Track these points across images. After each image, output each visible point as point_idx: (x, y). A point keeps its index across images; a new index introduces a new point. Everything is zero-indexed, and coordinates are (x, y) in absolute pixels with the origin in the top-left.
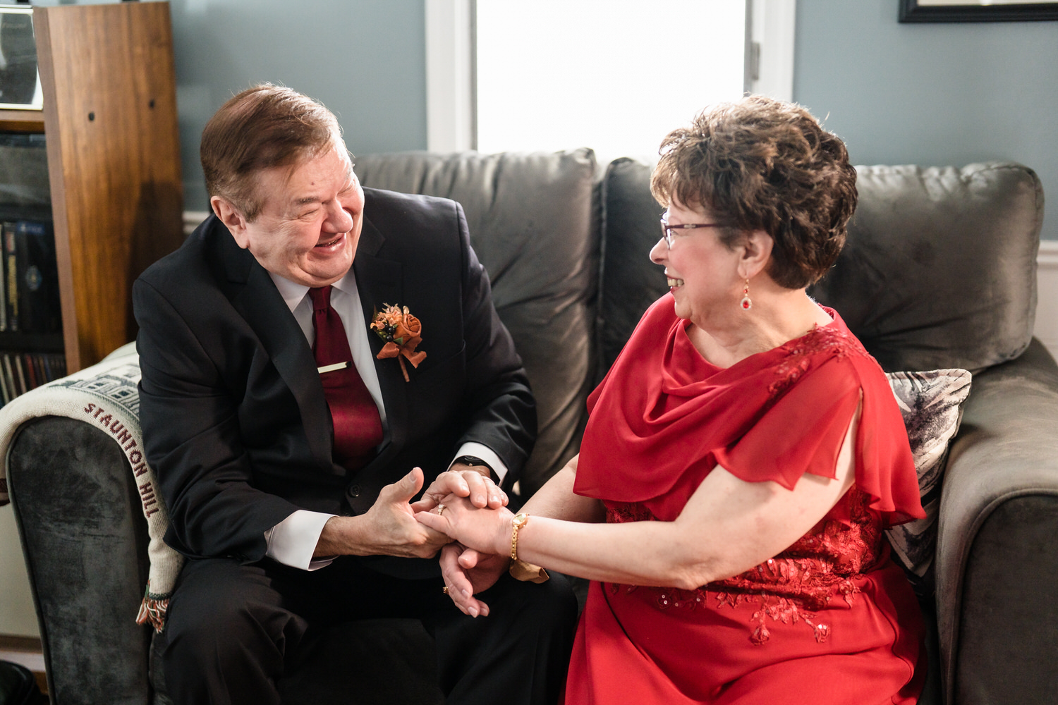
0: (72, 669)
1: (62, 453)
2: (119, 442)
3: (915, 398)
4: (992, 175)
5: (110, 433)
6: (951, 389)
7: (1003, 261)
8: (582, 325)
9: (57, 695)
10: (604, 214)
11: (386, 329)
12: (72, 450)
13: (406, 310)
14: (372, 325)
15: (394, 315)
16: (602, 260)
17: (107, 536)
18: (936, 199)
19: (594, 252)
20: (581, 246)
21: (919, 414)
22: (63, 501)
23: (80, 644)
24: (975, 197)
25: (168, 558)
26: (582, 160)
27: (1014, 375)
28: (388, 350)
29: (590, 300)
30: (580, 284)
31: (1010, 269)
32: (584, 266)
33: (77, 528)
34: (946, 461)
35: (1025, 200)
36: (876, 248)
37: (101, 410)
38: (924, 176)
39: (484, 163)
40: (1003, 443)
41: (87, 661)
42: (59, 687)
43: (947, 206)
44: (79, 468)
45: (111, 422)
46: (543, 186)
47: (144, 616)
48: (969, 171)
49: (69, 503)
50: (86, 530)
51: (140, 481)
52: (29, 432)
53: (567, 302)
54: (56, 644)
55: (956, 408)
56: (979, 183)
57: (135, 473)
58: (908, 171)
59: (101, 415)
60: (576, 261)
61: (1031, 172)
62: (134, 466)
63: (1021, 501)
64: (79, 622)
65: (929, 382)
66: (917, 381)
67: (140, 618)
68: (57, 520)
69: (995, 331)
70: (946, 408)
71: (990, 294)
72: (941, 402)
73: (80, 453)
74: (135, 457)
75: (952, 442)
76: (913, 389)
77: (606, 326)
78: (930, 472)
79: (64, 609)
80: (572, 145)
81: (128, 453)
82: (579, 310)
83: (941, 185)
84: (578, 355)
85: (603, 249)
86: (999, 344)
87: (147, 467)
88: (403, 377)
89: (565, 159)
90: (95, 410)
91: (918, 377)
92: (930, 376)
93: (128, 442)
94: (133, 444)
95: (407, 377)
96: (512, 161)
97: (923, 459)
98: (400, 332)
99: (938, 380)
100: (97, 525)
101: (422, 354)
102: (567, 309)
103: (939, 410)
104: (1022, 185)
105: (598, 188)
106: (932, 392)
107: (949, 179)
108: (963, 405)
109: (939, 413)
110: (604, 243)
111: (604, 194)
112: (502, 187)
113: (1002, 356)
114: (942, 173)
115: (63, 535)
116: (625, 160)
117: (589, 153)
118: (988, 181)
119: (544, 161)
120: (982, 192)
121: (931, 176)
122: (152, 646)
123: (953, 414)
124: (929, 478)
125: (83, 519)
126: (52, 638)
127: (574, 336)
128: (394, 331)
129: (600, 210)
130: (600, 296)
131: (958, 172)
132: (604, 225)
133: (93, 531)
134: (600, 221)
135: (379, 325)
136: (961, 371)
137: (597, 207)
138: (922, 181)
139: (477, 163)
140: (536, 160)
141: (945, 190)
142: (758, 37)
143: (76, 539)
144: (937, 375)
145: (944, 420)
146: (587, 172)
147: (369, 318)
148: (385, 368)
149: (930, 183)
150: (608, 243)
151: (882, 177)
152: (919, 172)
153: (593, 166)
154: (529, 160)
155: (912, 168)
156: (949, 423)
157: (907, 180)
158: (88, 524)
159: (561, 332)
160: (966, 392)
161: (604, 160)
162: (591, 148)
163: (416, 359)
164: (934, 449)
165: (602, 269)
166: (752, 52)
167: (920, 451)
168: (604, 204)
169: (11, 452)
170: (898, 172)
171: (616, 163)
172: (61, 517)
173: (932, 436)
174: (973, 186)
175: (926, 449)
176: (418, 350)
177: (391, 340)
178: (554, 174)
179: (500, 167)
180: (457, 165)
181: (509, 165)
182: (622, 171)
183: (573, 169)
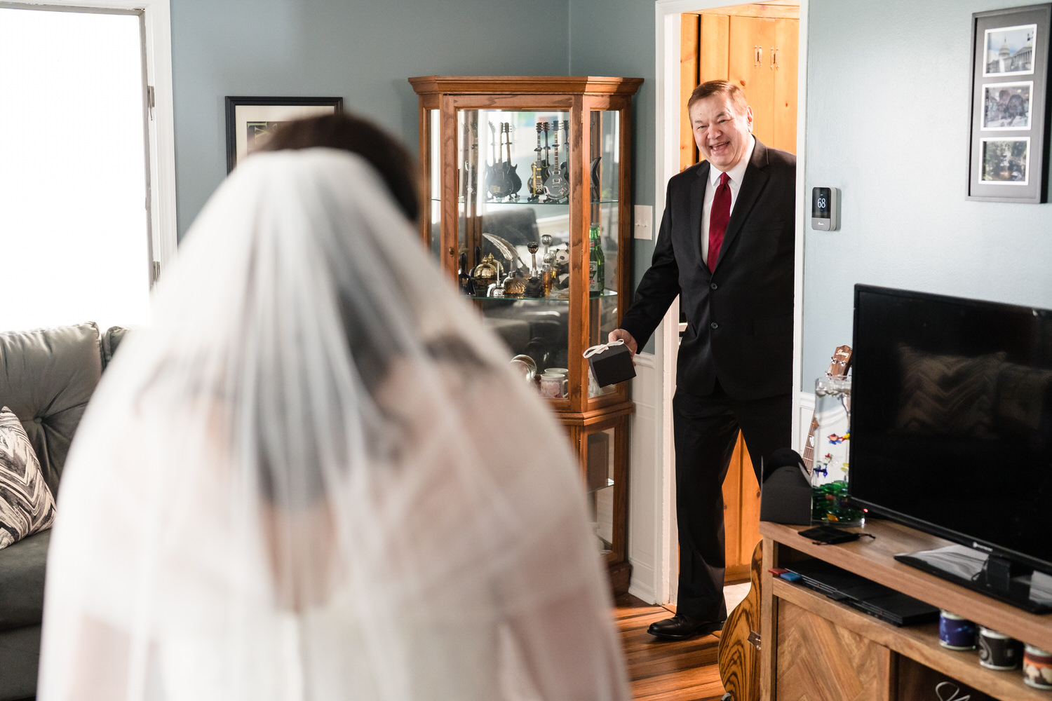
26: (92, 329)
89: (81, 329)
116: (116, 328)
137: (103, 354)
142: (157, 259)
153: (98, 331)
162: (93, 321)
166: (154, 268)
178: (80, 337)
179: (46, 336)
180: (20, 337)
181: (52, 334)
182: (118, 334)
183: (90, 333)
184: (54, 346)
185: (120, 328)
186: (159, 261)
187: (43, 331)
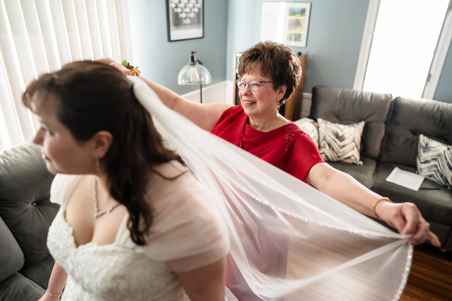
19: (389, 114)
26: (390, 96)
29: (386, 123)
39: (369, 94)
46: (381, 100)
53: (382, 123)
80: (388, 93)
89: (386, 95)
105: (392, 102)
111: (393, 103)
112: (373, 99)
116: (399, 97)
117: (391, 95)
119: (382, 95)
130: (388, 122)
139: (367, 94)
140: (380, 95)
142: (432, 73)
153: (391, 98)
154: (378, 94)
161: (394, 97)
166: (429, 76)
168: (393, 105)
171: (397, 98)
178: (383, 98)
179: (372, 95)
180: (363, 94)
181: (374, 95)
182: (398, 99)
183: (388, 98)
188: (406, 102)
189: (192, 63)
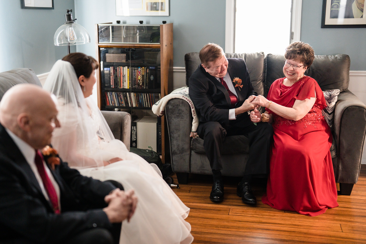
0: (176, 147)
1: (177, 105)
2: (189, 103)
3: (330, 95)
4: (341, 56)
5: (187, 101)
6: (336, 93)
7: (344, 72)
8: (262, 86)
9: (172, 152)
10: (266, 65)
11: (236, 82)
12: (179, 104)
13: (238, 78)
14: (233, 81)
15: (237, 79)
16: (266, 73)
17: (185, 120)
18: (331, 61)
19: (264, 72)
20: (262, 71)
21: (330, 97)
22: (177, 114)
23: (178, 142)
24: (338, 60)
25: (196, 125)
27: (346, 93)
28: (236, 85)
29: (263, 82)
30: (261, 78)
31: (344, 73)
32: (262, 75)
33: (179, 119)
34: (335, 106)
35: (347, 61)
36: (320, 70)
37: (185, 97)
38: (328, 57)
39: (242, 55)
40: (346, 101)
41: (179, 145)
42: (173, 150)
43: (333, 62)
44: (180, 108)
45: (187, 99)
47: (191, 135)
48: (336, 56)
49: (178, 114)
50: (181, 119)
51: (192, 110)
52: (171, 101)
53: (260, 82)
54: (173, 142)
55: (337, 96)
56: (339, 58)
57: (191, 108)
58: (325, 56)
59: (185, 98)
60: (261, 74)
61: (348, 56)
62: (191, 107)
63: (350, 107)
64: (178, 137)
65: (332, 92)
66: (330, 92)
67: (191, 136)
68: (175, 118)
69: (342, 85)
70: (335, 96)
71: (341, 78)
72: (334, 95)
73: (181, 105)
74: (192, 105)
75: (336, 103)
76: (329, 93)
77: (267, 86)
78: (332, 108)
79: (175, 135)
80: (259, 51)
81: (190, 105)
82: (262, 83)
83: (332, 58)
84: (262, 92)
85: (266, 71)
86: (343, 87)
87: (194, 107)
88: (239, 90)
89: (258, 54)
90: (184, 97)
91: (330, 91)
92: (332, 91)
93: (190, 103)
94: (191, 103)
95: (240, 90)
96: (248, 55)
97: (331, 105)
98: (238, 82)
99: (334, 91)
100: (183, 119)
101: (242, 85)
102: (259, 83)
103: (334, 96)
104: (347, 58)
105: (265, 60)
106: (333, 94)
107: (333, 57)
108: (338, 96)
109: (334, 97)
110: (266, 70)
111: (266, 61)
113: (343, 90)
114: (331, 56)
115: (176, 121)
116: (270, 54)
117: (263, 53)
118: (340, 57)
119: (254, 54)
120: (339, 59)
121: (329, 57)
122: (192, 141)
123: (336, 97)
124: (332, 109)
125: (180, 117)
126: (172, 141)
127: (261, 88)
128: (237, 82)
129: (265, 64)
130: (266, 80)
131: (334, 56)
132: (266, 67)
133: (182, 120)
134: (265, 66)
135: (234, 81)
136: (338, 89)
137: (265, 63)
138: (328, 58)
139: (240, 55)
140: (253, 55)
141: (333, 59)
142: (293, 31)
143: (179, 121)
144: (333, 91)
145: (335, 98)
146: (263, 57)
147: (232, 80)
148: (237, 89)
149: (329, 58)
150: (267, 70)
151: (320, 57)
152: (327, 56)
153: (264, 55)
154: (251, 54)
155: (326, 55)
156: (336, 99)
157: (325, 58)
158: (181, 118)
159: (258, 87)
160: (339, 93)
161: (266, 54)
162: (263, 52)
163: (241, 86)
164: (333, 104)
165: (266, 75)
166: (292, 34)
167: (331, 104)
168: (266, 63)
169: (167, 105)
170: (323, 56)
171: (268, 55)
172: (176, 117)
173: (333, 101)
174: (337, 58)
175: (332, 104)
176: (241, 85)
177: (237, 84)
178: (256, 56)
179: (245, 55)
180: (237, 55)
181: (247, 56)
182: (270, 56)
183: (260, 55)
184: (247, 59)
185: (271, 54)
186: (294, 31)
187: (245, 54)
188: (277, 57)
189: (69, 22)
